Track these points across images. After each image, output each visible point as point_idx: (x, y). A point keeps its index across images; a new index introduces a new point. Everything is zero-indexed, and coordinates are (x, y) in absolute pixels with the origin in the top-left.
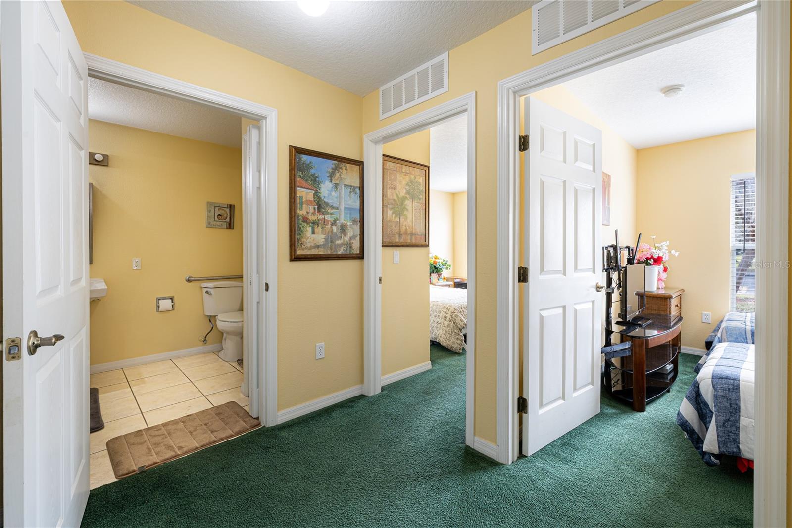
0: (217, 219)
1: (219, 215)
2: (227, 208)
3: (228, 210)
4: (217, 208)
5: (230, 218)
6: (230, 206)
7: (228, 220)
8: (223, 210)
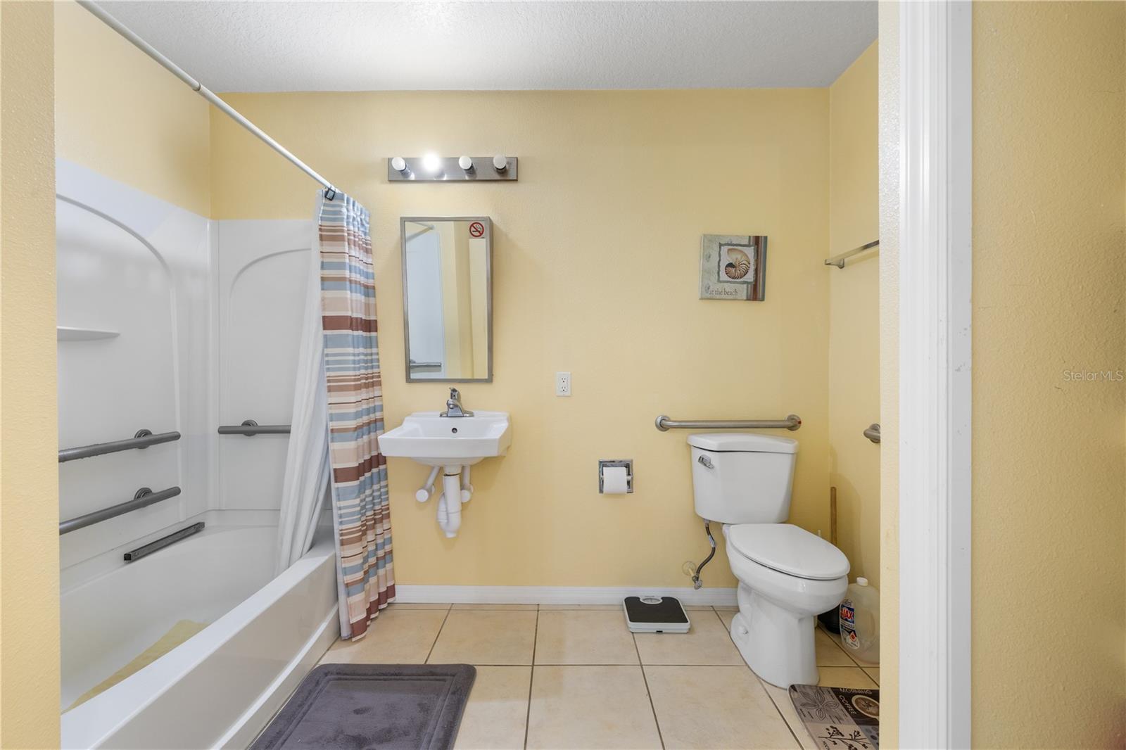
0: (724, 277)
1: (730, 265)
2: (748, 246)
3: (750, 252)
4: (725, 249)
5: (756, 271)
6: (757, 239)
7: (750, 277)
8: (741, 251)
